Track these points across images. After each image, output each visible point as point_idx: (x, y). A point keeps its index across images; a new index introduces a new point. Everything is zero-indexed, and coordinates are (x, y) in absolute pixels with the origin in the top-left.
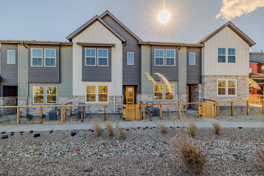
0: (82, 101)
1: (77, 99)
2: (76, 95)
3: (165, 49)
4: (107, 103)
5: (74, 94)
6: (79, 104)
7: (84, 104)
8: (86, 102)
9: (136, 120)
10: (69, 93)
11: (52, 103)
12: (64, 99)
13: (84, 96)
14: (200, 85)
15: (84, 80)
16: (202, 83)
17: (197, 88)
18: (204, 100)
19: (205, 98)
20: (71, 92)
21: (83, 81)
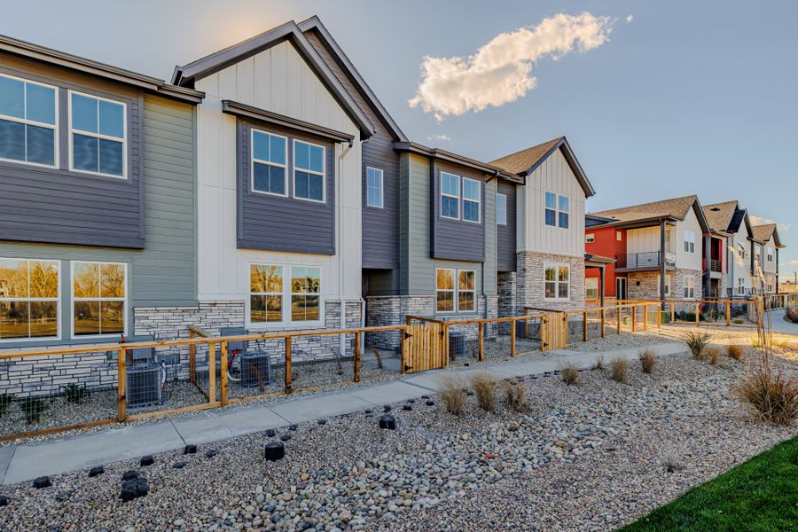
0: (235, 321)
1: (214, 315)
2: (212, 299)
3: (462, 177)
4: (319, 323)
5: (204, 296)
6: (224, 332)
7: (242, 331)
8: (249, 325)
9: (433, 369)
10: (182, 293)
11: (103, 333)
12: (159, 316)
13: (242, 304)
14: (513, 275)
15: (242, 244)
16: (518, 269)
17: (504, 281)
18: (526, 308)
19: (526, 305)
20: (192, 285)
21: (239, 247)
